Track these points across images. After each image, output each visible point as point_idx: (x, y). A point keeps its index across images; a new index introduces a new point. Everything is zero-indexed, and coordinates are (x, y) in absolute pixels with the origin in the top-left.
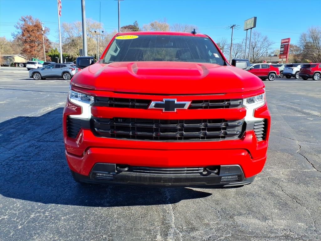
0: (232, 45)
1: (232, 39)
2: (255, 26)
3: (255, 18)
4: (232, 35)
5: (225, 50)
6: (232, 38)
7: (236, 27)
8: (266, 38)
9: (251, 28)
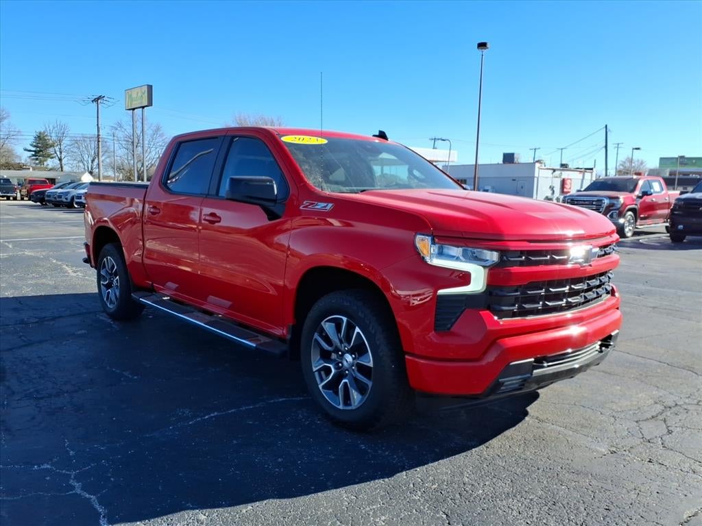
0: (100, 140)
1: (100, 126)
2: (150, 104)
3: (150, 88)
4: (98, 117)
5: (66, 148)
6: (100, 123)
7: (105, 102)
8: (158, 129)
9: (143, 107)
